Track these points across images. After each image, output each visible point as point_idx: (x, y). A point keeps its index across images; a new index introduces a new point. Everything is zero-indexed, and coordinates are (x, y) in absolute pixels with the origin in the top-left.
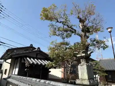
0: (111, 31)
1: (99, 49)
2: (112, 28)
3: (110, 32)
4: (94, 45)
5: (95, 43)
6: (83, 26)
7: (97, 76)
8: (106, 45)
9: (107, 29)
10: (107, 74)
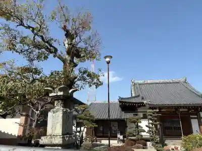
0: (109, 61)
1: (91, 86)
2: (111, 57)
3: (108, 63)
4: (84, 79)
5: (85, 75)
6: (71, 44)
7: (82, 128)
8: (100, 82)
9: (105, 57)
10: (97, 126)
